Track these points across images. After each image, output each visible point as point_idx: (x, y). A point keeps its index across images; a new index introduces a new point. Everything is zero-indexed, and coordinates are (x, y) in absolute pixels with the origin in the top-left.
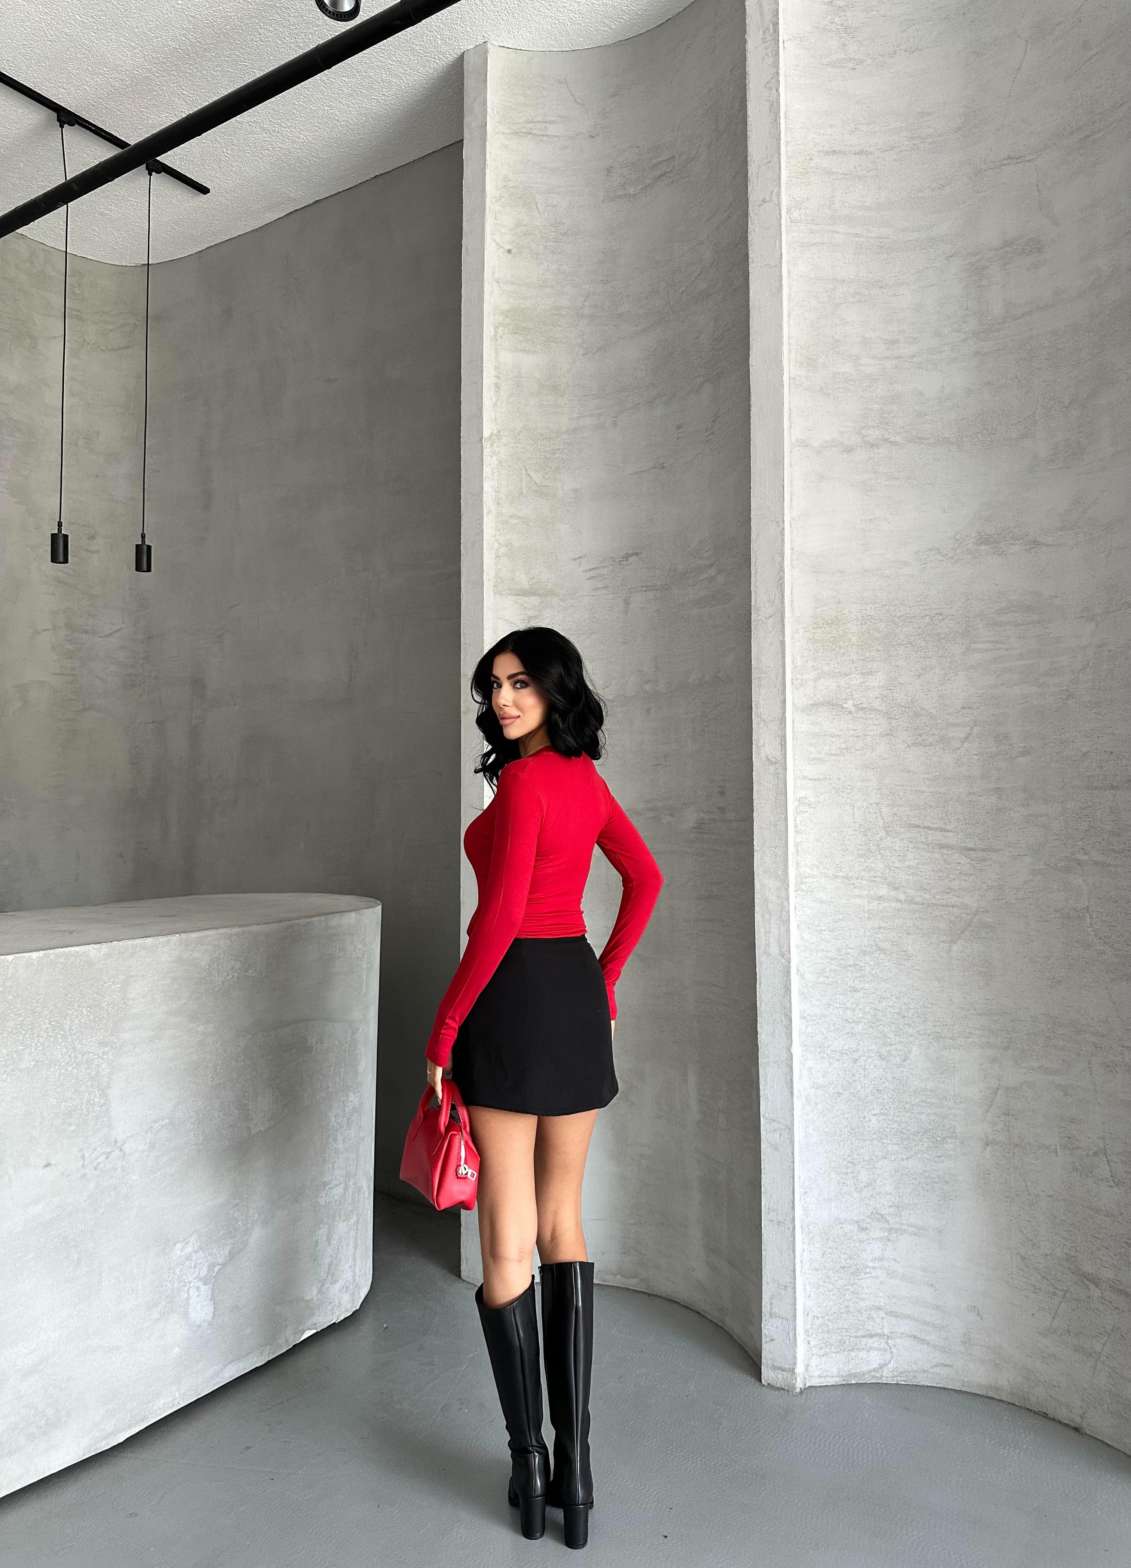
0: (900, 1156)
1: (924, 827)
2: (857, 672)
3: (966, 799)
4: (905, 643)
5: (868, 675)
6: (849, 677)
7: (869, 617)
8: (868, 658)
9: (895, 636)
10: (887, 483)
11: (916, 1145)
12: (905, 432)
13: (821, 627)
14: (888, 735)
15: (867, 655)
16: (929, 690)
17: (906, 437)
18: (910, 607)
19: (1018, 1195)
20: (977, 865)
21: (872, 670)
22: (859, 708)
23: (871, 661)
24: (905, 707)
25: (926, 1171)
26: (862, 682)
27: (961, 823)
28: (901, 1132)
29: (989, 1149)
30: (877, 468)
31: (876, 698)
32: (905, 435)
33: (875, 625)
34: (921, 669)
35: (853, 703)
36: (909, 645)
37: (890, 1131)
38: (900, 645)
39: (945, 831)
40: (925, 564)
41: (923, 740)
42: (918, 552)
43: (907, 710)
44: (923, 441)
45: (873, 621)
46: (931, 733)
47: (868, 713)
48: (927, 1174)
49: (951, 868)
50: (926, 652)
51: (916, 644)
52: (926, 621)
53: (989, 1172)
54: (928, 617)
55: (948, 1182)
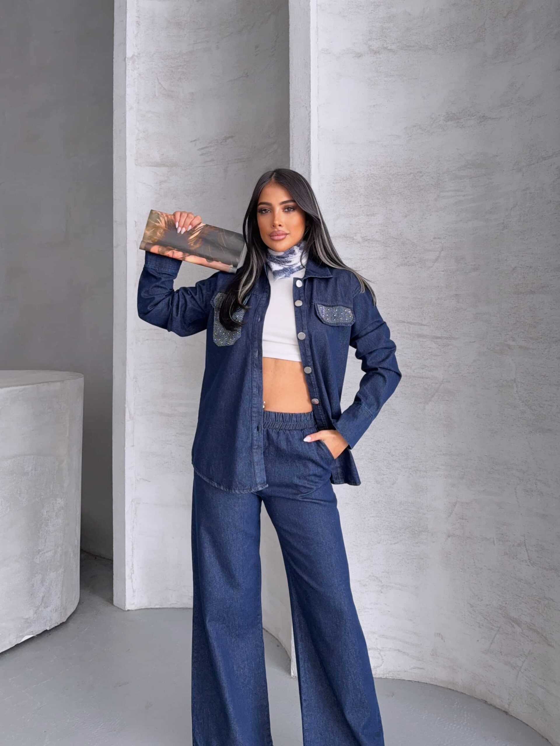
0: (389, 542)
1: (408, 323)
2: (363, 214)
3: (436, 302)
4: (396, 193)
5: (371, 216)
6: (358, 218)
7: (372, 175)
8: (371, 204)
9: (390, 188)
10: (386, 79)
11: (401, 536)
12: (399, 42)
13: (339, 183)
14: (384, 258)
15: (371, 202)
16: (412, 227)
17: (399, 46)
18: (400, 168)
19: (468, 568)
20: (443, 349)
21: (374, 213)
22: (365, 239)
23: (373, 206)
24: (396, 239)
25: (407, 552)
26: (367, 221)
27: (432, 320)
28: (391, 528)
29: (450, 539)
30: (379, 68)
31: (377, 232)
32: (398, 44)
33: (376, 181)
34: (408, 211)
35: (361, 237)
36: (399, 195)
37: (383, 527)
38: (394, 194)
39: (422, 325)
40: (410, 137)
41: (408, 262)
42: (406, 128)
43: (398, 240)
44: (411, 48)
45: (375, 178)
46: (413, 256)
47: (371, 243)
48: (408, 553)
49: (425, 351)
50: (410, 199)
51: (404, 194)
52: (411, 177)
53: (450, 553)
54: (412, 175)
55: (422, 559)
